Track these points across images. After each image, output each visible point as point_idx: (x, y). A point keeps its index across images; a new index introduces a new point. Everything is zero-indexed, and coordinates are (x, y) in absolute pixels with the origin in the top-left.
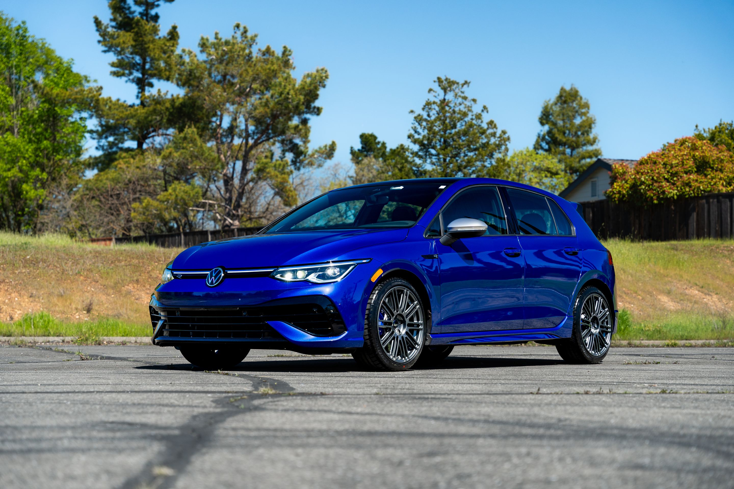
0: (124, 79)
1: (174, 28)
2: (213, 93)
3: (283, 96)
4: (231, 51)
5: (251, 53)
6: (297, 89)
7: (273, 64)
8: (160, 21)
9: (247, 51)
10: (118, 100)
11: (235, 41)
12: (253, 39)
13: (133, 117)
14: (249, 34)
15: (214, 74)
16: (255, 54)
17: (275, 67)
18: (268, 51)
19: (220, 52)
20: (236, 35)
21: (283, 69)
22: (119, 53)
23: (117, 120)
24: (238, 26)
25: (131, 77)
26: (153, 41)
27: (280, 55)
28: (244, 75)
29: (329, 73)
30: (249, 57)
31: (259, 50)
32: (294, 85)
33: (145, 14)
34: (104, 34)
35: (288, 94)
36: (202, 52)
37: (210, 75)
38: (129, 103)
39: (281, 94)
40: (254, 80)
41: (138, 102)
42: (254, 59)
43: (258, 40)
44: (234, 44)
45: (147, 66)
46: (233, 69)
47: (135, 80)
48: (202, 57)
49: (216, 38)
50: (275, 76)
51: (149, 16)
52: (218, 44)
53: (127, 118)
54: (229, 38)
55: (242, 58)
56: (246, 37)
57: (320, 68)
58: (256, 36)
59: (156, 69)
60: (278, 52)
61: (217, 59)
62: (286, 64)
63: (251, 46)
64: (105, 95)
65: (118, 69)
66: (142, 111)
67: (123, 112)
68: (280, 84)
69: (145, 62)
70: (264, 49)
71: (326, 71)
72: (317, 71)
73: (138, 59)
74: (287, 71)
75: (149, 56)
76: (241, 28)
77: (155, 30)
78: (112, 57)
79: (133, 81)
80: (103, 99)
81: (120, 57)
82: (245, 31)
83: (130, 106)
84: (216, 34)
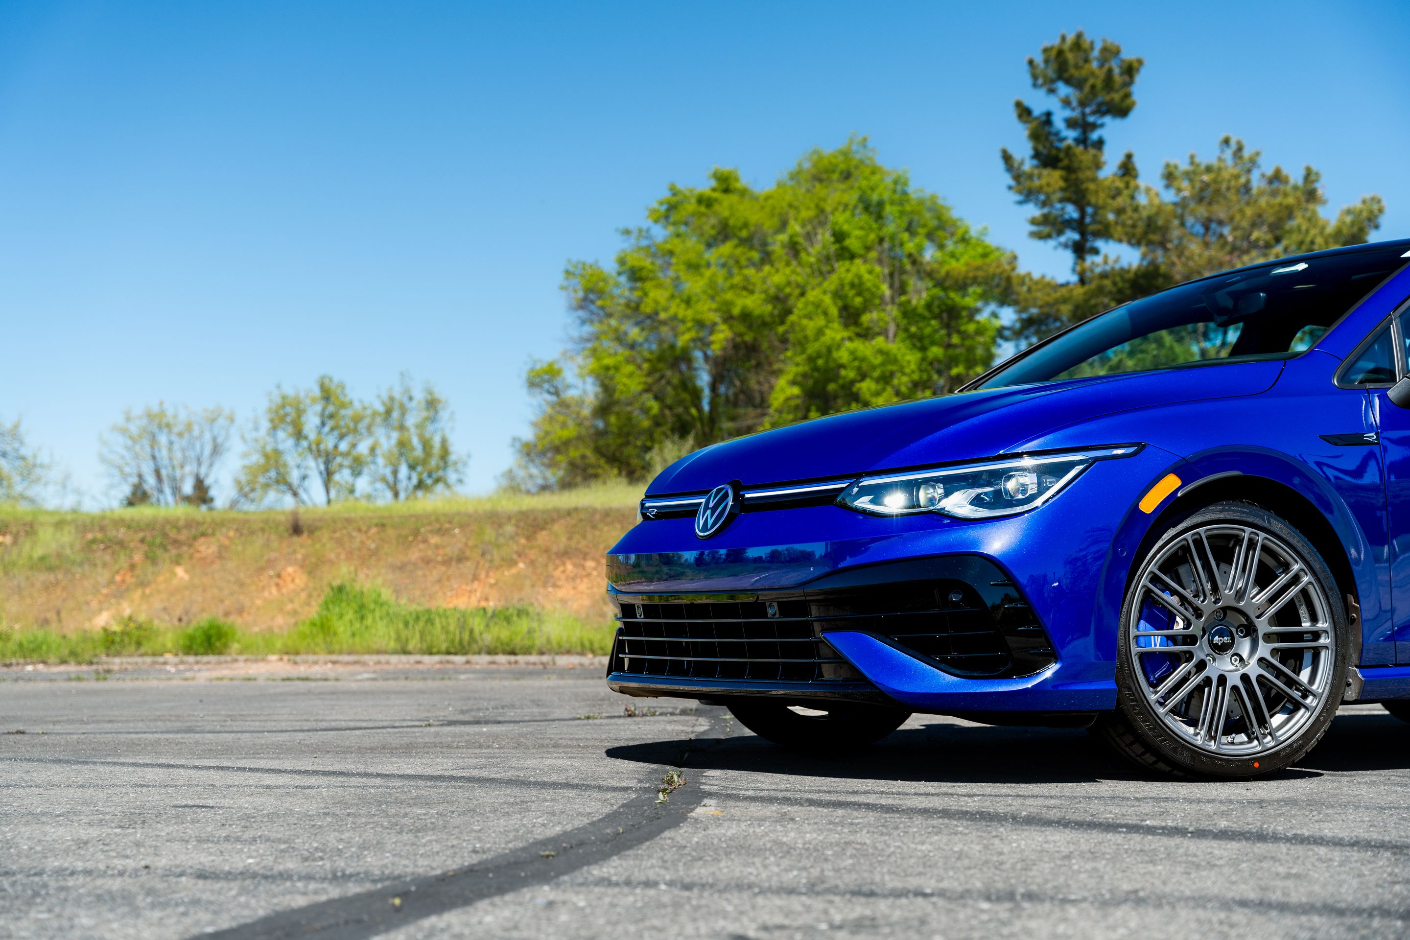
0: (1051, 243)
1: (1129, 157)
2: (1187, 253)
3: (1304, 247)
4: (1215, 181)
5: (1248, 182)
6: (1330, 235)
7: (1286, 195)
8: (1107, 149)
9: (1243, 180)
10: (1043, 277)
11: (1222, 165)
12: (1253, 162)
13: (1065, 301)
14: (1247, 153)
15: (1190, 220)
16: (1257, 182)
17: (1291, 200)
18: (1277, 177)
19: (1198, 185)
20: (1224, 156)
21: (1304, 205)
22: (1044, 204)
23: (1041, 307)
24: (1226, 141)
25: (1063, 239)
26: (1094, 180)
27: (1300, 182)
28: (1238, 217)
29: (1384, 203)
30: (1247, 188)
31: (1263, 175)
32: (1323, 228)
33: (1083, 141)
34: (1018, 176)
35: (1312, 243)
36: (1168, 186)
37: (1183, 224)
38: (1061, 280)
39: (1301, 243)
40: (1254, 225)
41: (1074, 279)
42: (1254, 191)
43: (1261, 160)
44: (1220, 169)
45: (1088, 220)
46: (1220, 212)
47: (1070, 243)
48: (1169, 197)
49: (1192, 163)
50: (1290, 216)
51: (1089, 142)
52: (1194, 173)
53: (1057, 302)
54: (1213, 161)
55: (1233, 191)
56: (1241, 158)
57: (1368, 196)
58: (1258, 154)
59: (1100, 223)
60: (1296, 177)
61: (1193, 197)
62: (1311, 195)
63: (1249, 171)
64: (1022, 268)
65: (1041, 228)
66: (1079, 292)
67: (1049, 295)
68: (1299, 229)
69: (1083, 214)
70: (1270, 172)
71: (1379, 201)
72: (1364, 202)
73: (1071, 212)
74: (1311, 206)
75: (1089, 204)
76: (1233, 143)
77: (1098, 165)
78: (1033, 211)
79: (1066, 246)
80: (1019, 276)
81: (1046, 210)
82: (1240, 149)
83: (1062, 286)
84: (1192, 157)
